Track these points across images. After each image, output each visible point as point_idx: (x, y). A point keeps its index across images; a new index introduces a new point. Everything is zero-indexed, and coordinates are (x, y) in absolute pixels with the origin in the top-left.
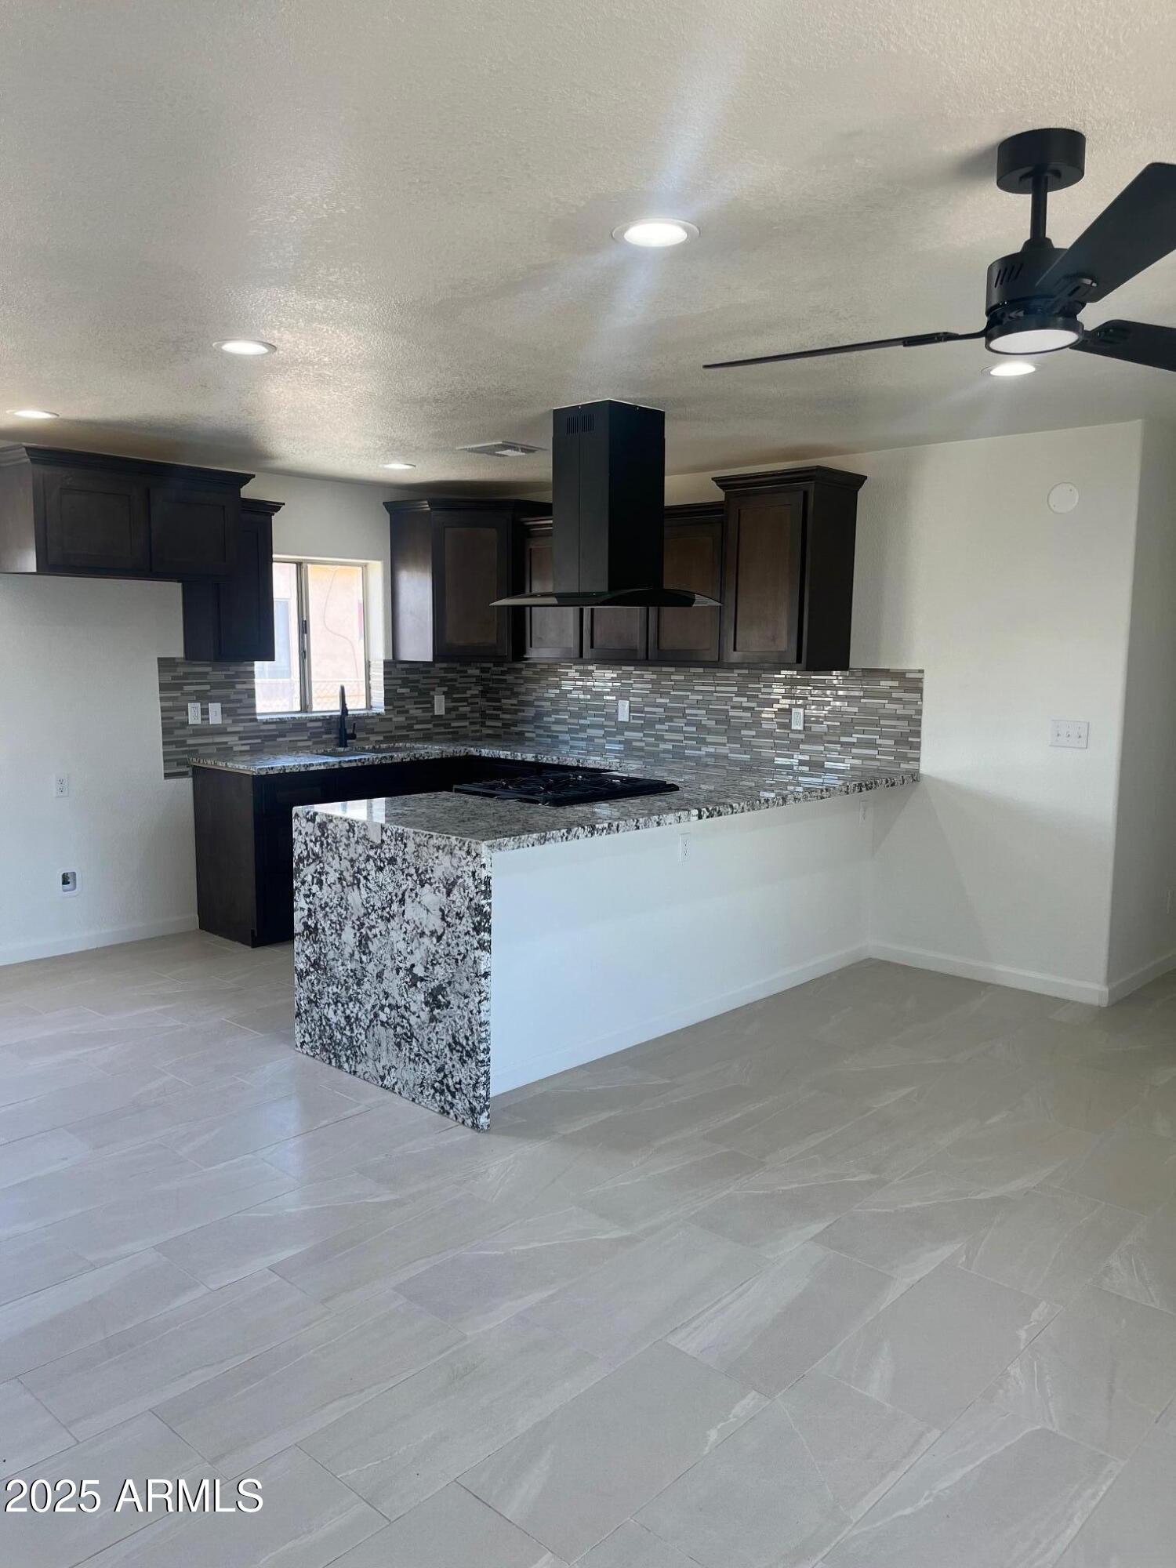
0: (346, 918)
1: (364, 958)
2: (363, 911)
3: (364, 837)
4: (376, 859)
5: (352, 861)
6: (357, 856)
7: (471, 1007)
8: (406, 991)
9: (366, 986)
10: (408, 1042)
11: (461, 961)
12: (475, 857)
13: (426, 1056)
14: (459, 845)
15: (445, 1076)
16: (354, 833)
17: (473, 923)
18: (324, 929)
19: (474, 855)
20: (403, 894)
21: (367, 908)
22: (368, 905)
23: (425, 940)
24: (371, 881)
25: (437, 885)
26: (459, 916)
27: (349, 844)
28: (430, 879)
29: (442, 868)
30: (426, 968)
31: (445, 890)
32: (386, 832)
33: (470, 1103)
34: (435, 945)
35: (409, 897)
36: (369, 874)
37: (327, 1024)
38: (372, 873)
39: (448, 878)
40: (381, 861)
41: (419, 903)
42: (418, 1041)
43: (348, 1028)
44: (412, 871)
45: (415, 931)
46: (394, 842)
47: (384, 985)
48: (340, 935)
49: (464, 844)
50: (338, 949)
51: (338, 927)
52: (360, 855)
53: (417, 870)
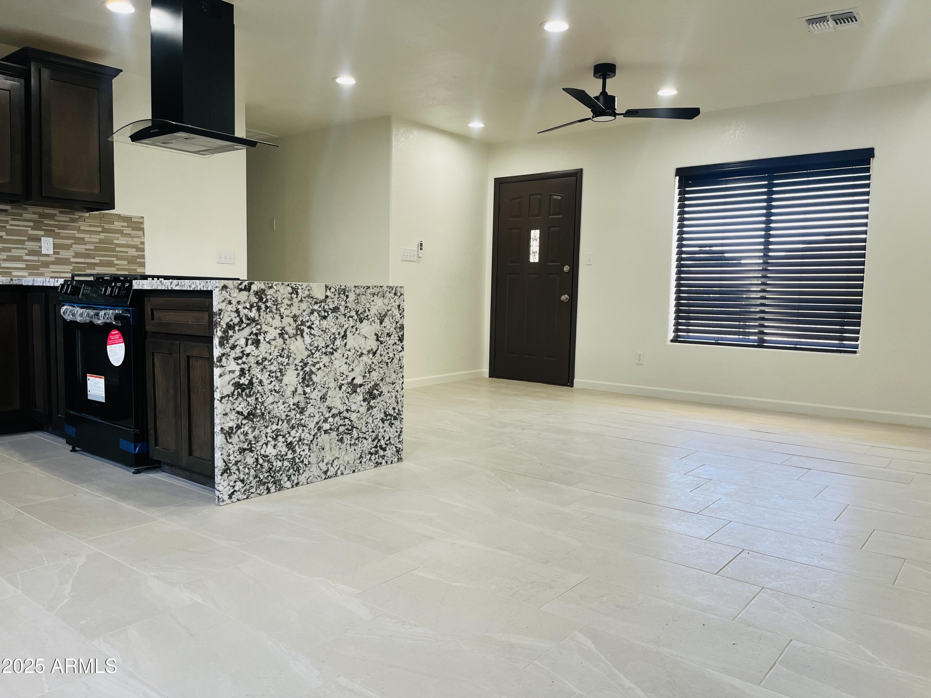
0: (288, 364)
1: (308, 390)
2: (307, 353)
3: (309, 296)
4: (320, 311)
5: (295, 318)
6: (301, 311)
7: (397, 388)
8: (348, 399)
9: (310, 410)
10: (349, 433)
11: (390, 362)
12: (400, 296)
13: (364, 436)
14: (389, 290)
15: (379, 440)
16: (297, 293)
17: (399, 337)
18: (261, 382)
19: (399, 294)
20: (345, 332)
21: (311, 350)
22: (312, 348)
23: (364, 358)
24: (315, 329)
25: (373, 319)
26: (389, 335)
27: (292, 304)
28: (368, 316)
29: (377, 307)
30: (364, 377)
31: (379, 321)
32: (330, 289)
33: (396, 447)
34: (371, 359)
35: (351, 332)
36: (313, 324)
37: (264, 461)
38: (317, 322)
39: (381, 312)
40: (325, 311)
41: (359, 334)
42: (357, 428)
43: (290, 452)
44: (353, 313)
45: (355, 355)
46: (337, 296)
47: (328, 403)
48: (281, 381)
49: (392, 289)
50: (278, 392)
51: (279, 374)
52: (304, 311)
53: (357, 312)
